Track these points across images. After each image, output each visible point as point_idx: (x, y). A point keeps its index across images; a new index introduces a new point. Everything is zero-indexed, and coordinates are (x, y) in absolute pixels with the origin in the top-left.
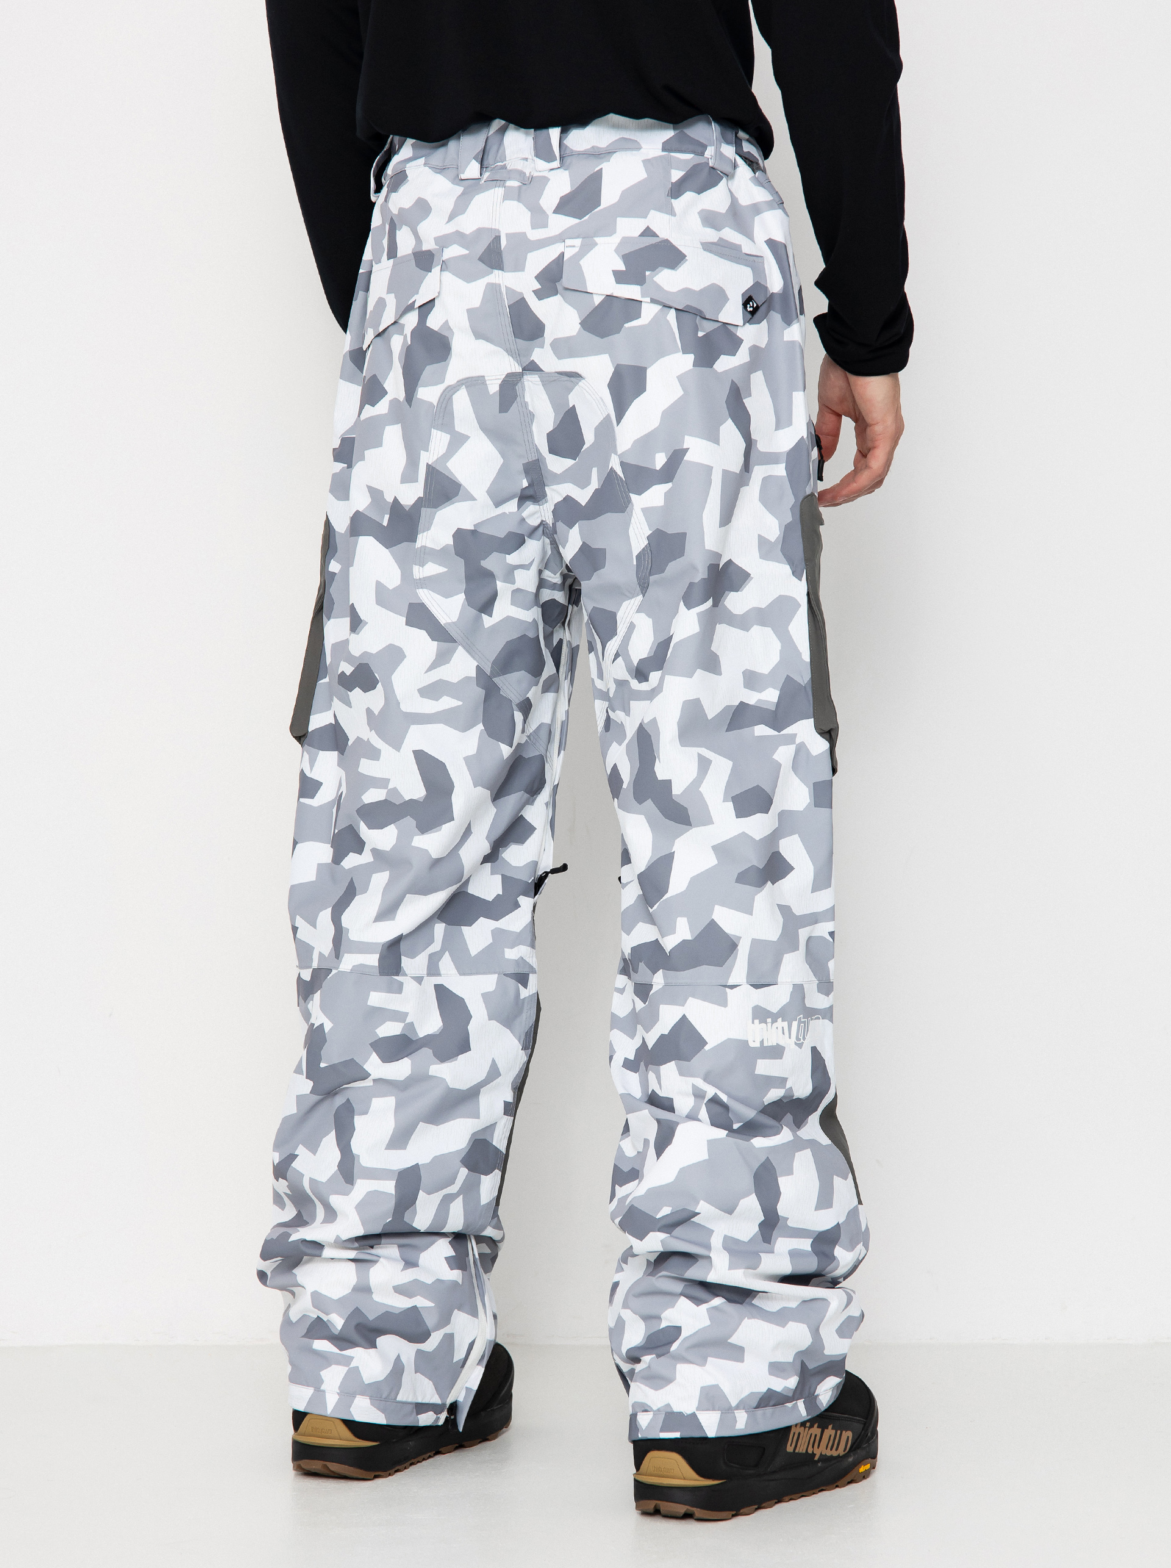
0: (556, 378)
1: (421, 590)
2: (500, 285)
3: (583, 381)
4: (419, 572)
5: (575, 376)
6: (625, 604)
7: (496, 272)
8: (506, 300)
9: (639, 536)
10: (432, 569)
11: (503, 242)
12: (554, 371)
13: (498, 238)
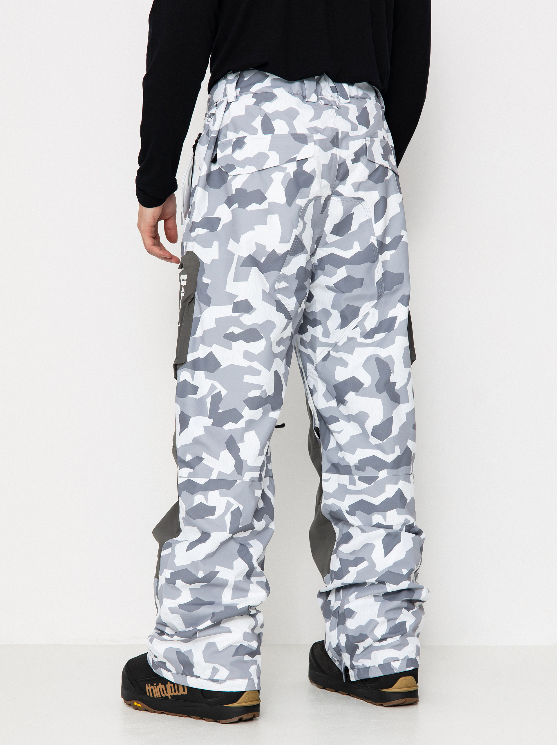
0: (351, 200)
1: (277, 294)
2: (337, 154)
3: (364, 202)
4: (278, 286)
5: (361, 200)
6: (367, 304)
7: (335, 148)
8: (338, 162)
9: (378, 274)
10: (283, 284)
11: (340, 135)
12: (351, 197)
13: (338, 133)
